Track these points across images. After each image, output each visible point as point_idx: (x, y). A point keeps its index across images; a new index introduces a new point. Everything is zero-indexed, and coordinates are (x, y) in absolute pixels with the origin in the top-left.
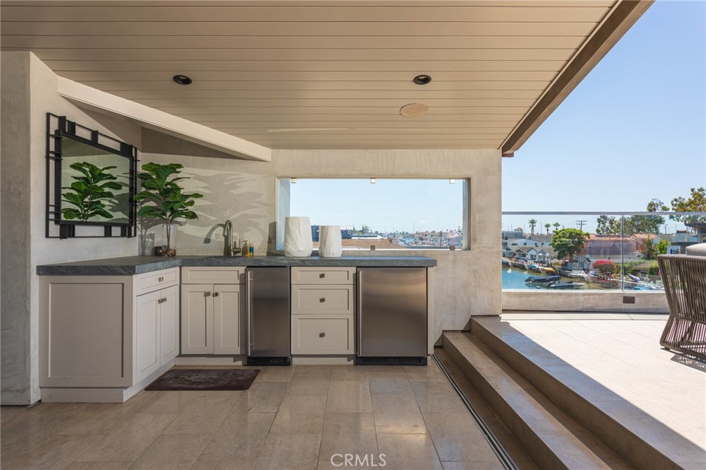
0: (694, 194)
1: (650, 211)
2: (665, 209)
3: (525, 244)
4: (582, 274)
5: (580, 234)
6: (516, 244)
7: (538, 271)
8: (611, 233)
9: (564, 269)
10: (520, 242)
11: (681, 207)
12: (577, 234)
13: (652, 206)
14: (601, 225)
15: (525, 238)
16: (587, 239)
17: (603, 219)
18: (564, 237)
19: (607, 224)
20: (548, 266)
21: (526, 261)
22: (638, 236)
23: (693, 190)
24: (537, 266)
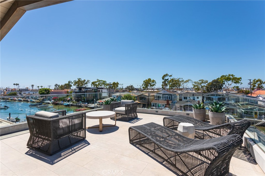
0: (78, 80)
1: (69, 83)
2: (72, 83)
3: (29, 93)
4: (49, 102)
5: (48, 90)
6: (25, 93)
7: (34, 102)
8: (59, 89)
9: (43, 101)
10: (27, 92)
11: (76, 83)
12: (47, 90)
13: (69, 82)
14: (56, 87)
15: (29, 91)
16: (51, 91)
17: (56, 85)
18: (43, 91)
19: (58, 87)
20: (37, 100)
21: (29, 99)
22: (65, 90)
23: (78, 79)
24: (33, 100)
